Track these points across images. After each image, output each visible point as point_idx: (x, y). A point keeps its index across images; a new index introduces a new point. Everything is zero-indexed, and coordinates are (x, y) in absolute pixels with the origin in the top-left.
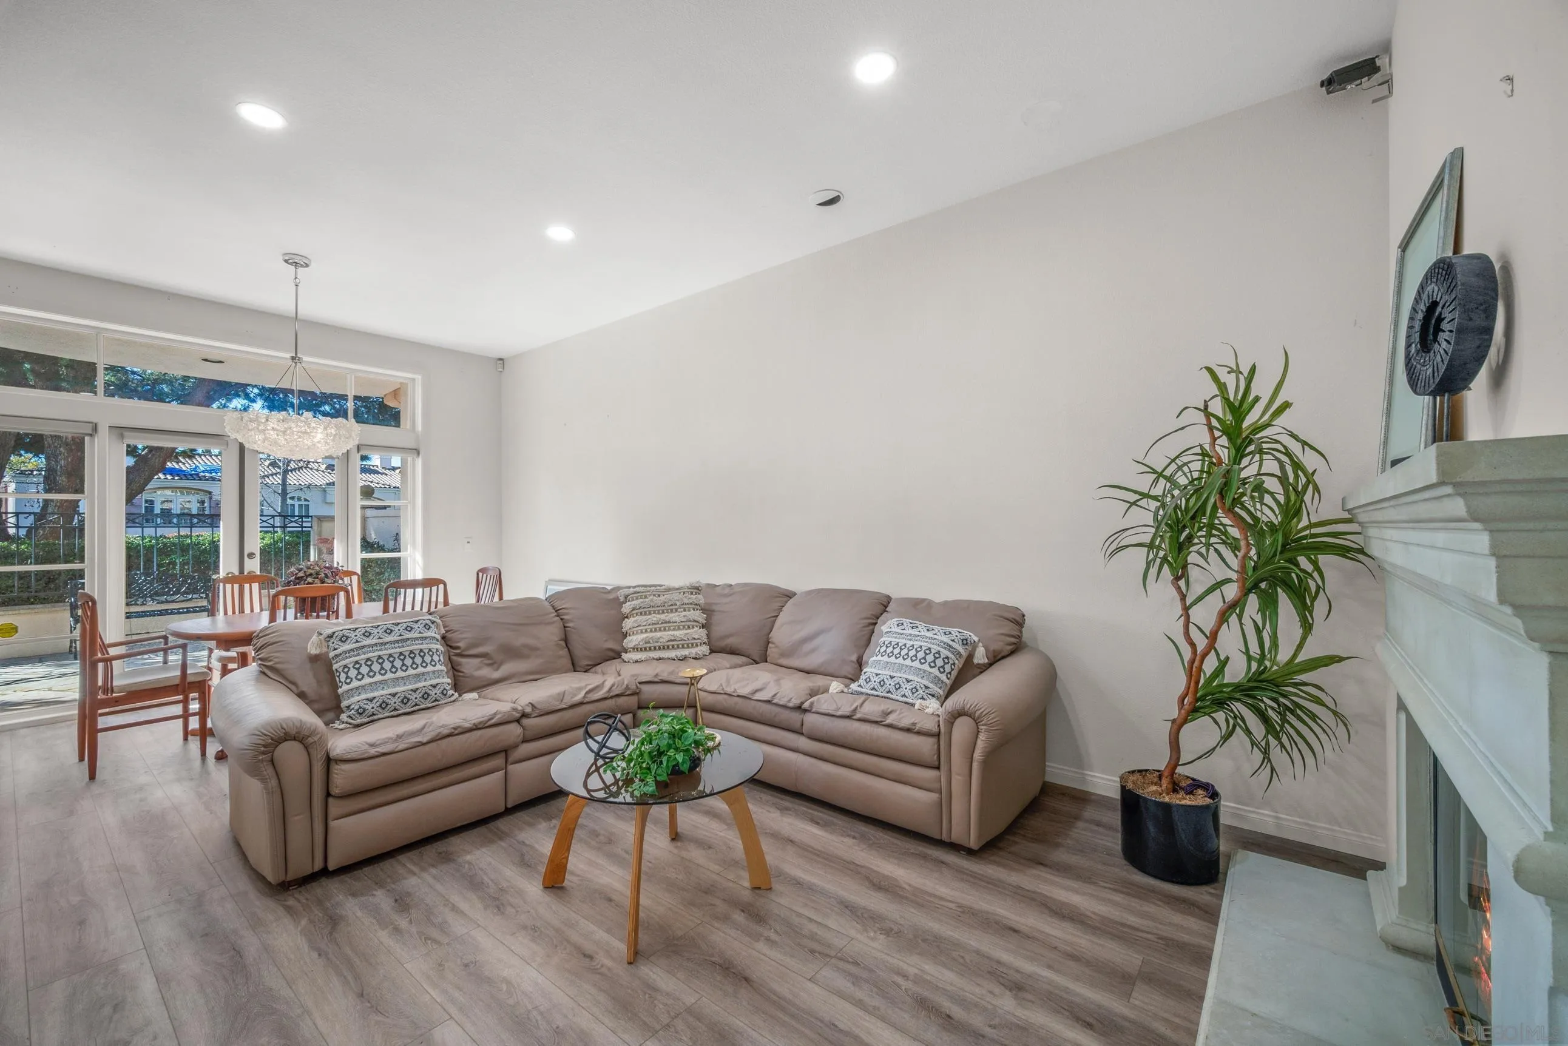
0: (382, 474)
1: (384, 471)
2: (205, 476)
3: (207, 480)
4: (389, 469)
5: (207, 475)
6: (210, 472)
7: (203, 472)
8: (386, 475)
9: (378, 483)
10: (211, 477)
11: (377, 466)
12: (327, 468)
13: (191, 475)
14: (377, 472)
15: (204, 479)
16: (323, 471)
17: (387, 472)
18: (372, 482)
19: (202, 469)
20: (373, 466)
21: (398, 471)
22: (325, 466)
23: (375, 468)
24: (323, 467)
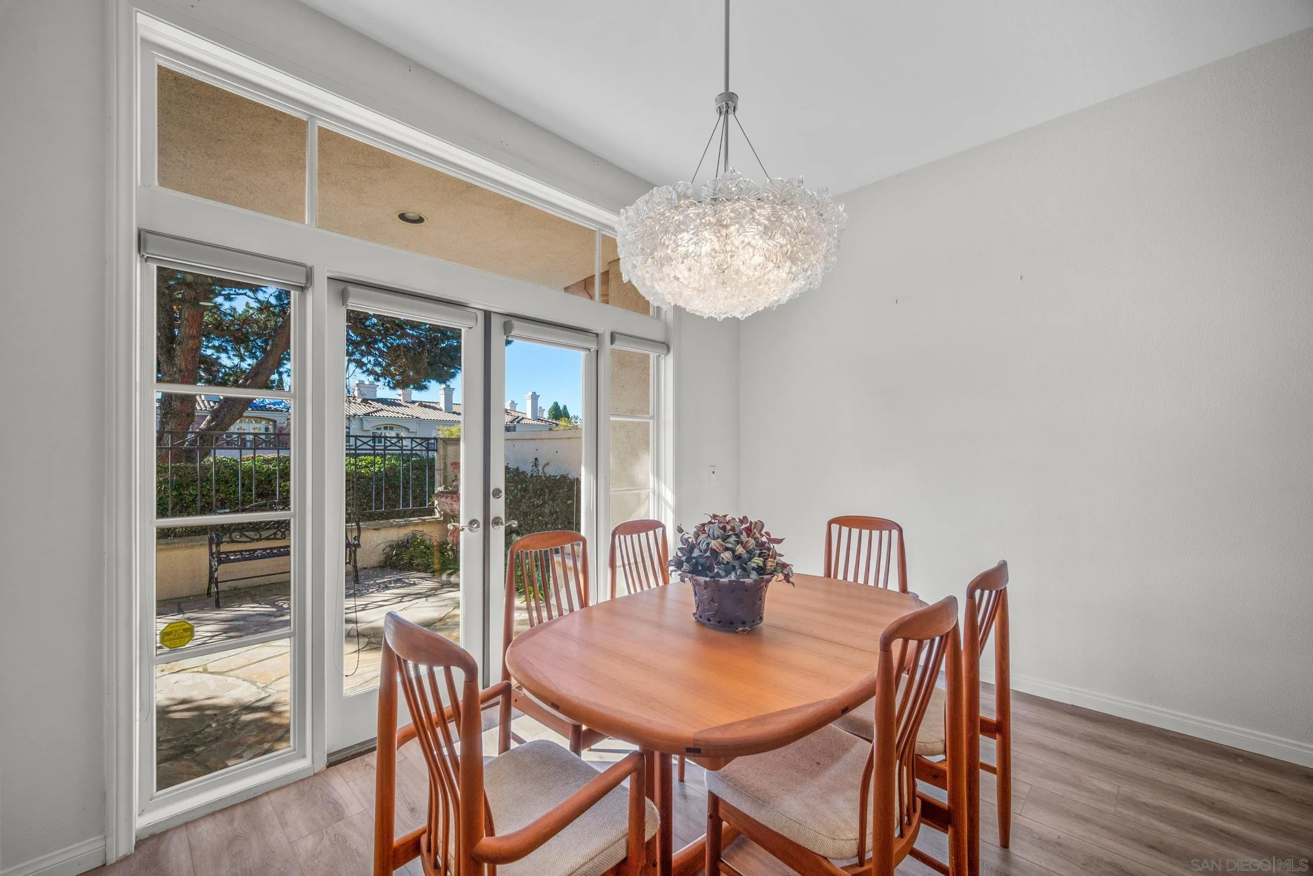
0: (405, 406)
1: (405, 404)
2: (270, 408)
3: (272, 411)
4: (410, 403)
5: (272, 406)
6: (274, 404)
7: (269, 404)
8: (408, 407)
9: (403, 414)
10: (276, 409)
11: (400, 400)
12: (362, 402)
13: (261, 407)
14: (400, 405)
15: (269, 410)
16: (359, 404)
17: (409, 405)
18: (398, 413)
19: (268, 402)
20: (397, 400)
21: (417, 404)
22: (360, 400)
23: (399, 402)
24: (359, 400)
